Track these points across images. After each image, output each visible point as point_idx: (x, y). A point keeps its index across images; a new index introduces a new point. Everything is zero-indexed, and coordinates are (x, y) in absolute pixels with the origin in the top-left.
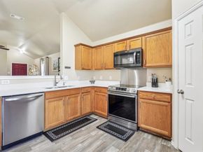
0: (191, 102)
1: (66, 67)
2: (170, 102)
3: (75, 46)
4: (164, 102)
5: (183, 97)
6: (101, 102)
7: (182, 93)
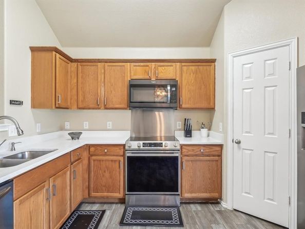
0: (249, 152)
1: (12, 102)
2: (220, 156)
3: (33, 49)
4: (214, 156)
5: (239, 148)
6: (107, 174)
7: (239, 143)
